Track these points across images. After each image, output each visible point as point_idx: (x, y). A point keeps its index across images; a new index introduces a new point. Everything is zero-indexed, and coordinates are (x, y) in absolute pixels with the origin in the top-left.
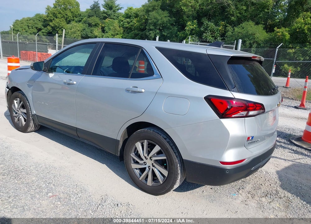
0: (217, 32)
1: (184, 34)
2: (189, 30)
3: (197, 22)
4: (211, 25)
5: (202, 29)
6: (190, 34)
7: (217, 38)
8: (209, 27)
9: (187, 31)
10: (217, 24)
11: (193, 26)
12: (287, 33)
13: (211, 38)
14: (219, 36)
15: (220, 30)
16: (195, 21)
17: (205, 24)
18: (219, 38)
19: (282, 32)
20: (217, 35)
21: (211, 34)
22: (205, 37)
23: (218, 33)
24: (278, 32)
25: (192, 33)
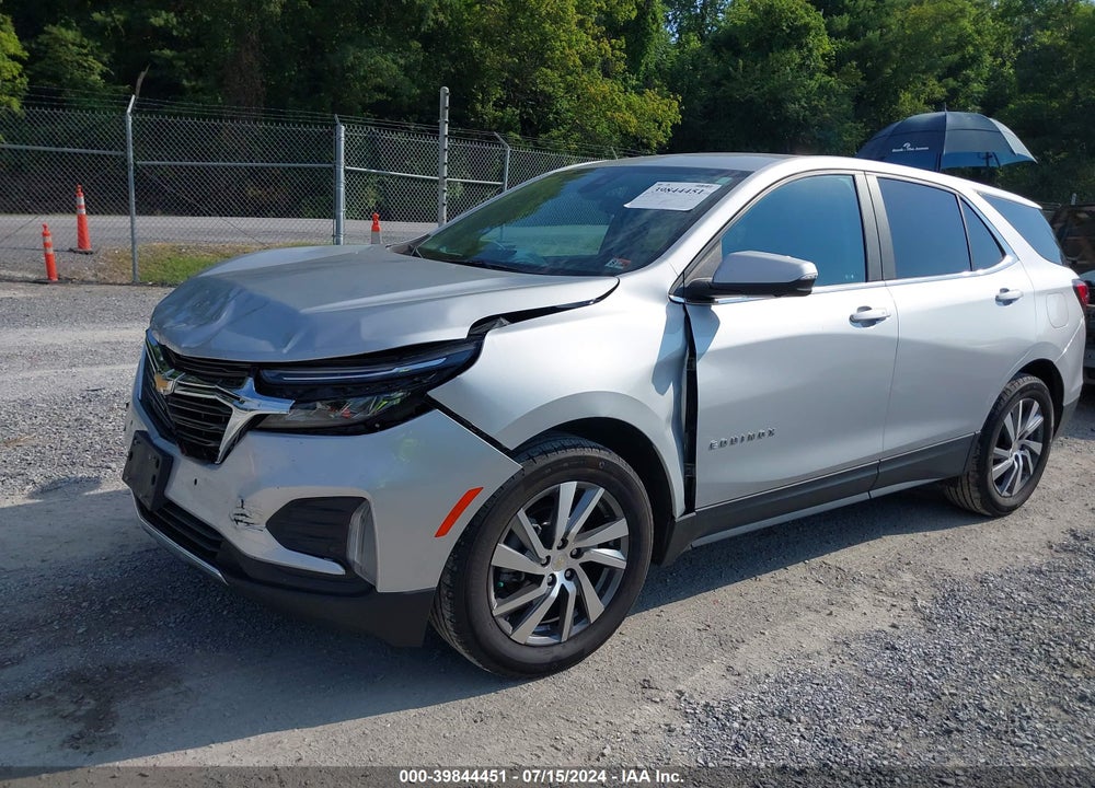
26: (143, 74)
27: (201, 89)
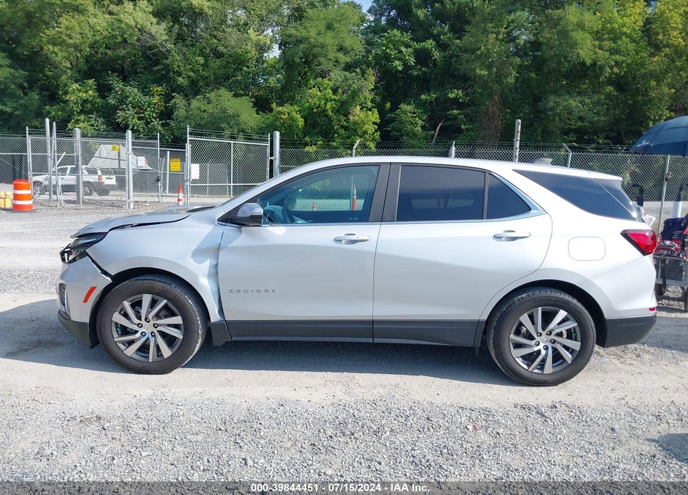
0: (148, 109)
1: (63, 110)
2: (76, 103)
3: (96, 85)
4: (133, 92)
5: (112, 101)
6: (82, 112)
7: (152, 121)
8: (128, 97)
9: (71, 104)
10: (145, 91)
11: (86, 92)
12: (299, 116)
13: (138, 122)
14: (155, 118)
15: (155, 104)
16: (91, 82)
17: (117, 89)
18: (156, 123)
19: (289, 114)
20: (149, 115)
21: (135, 113)
22: (123, 120)
23: (153, 112)
24: (280, 113)
25: (86, 109)
26: (440, 124)
27: (471, 129)
